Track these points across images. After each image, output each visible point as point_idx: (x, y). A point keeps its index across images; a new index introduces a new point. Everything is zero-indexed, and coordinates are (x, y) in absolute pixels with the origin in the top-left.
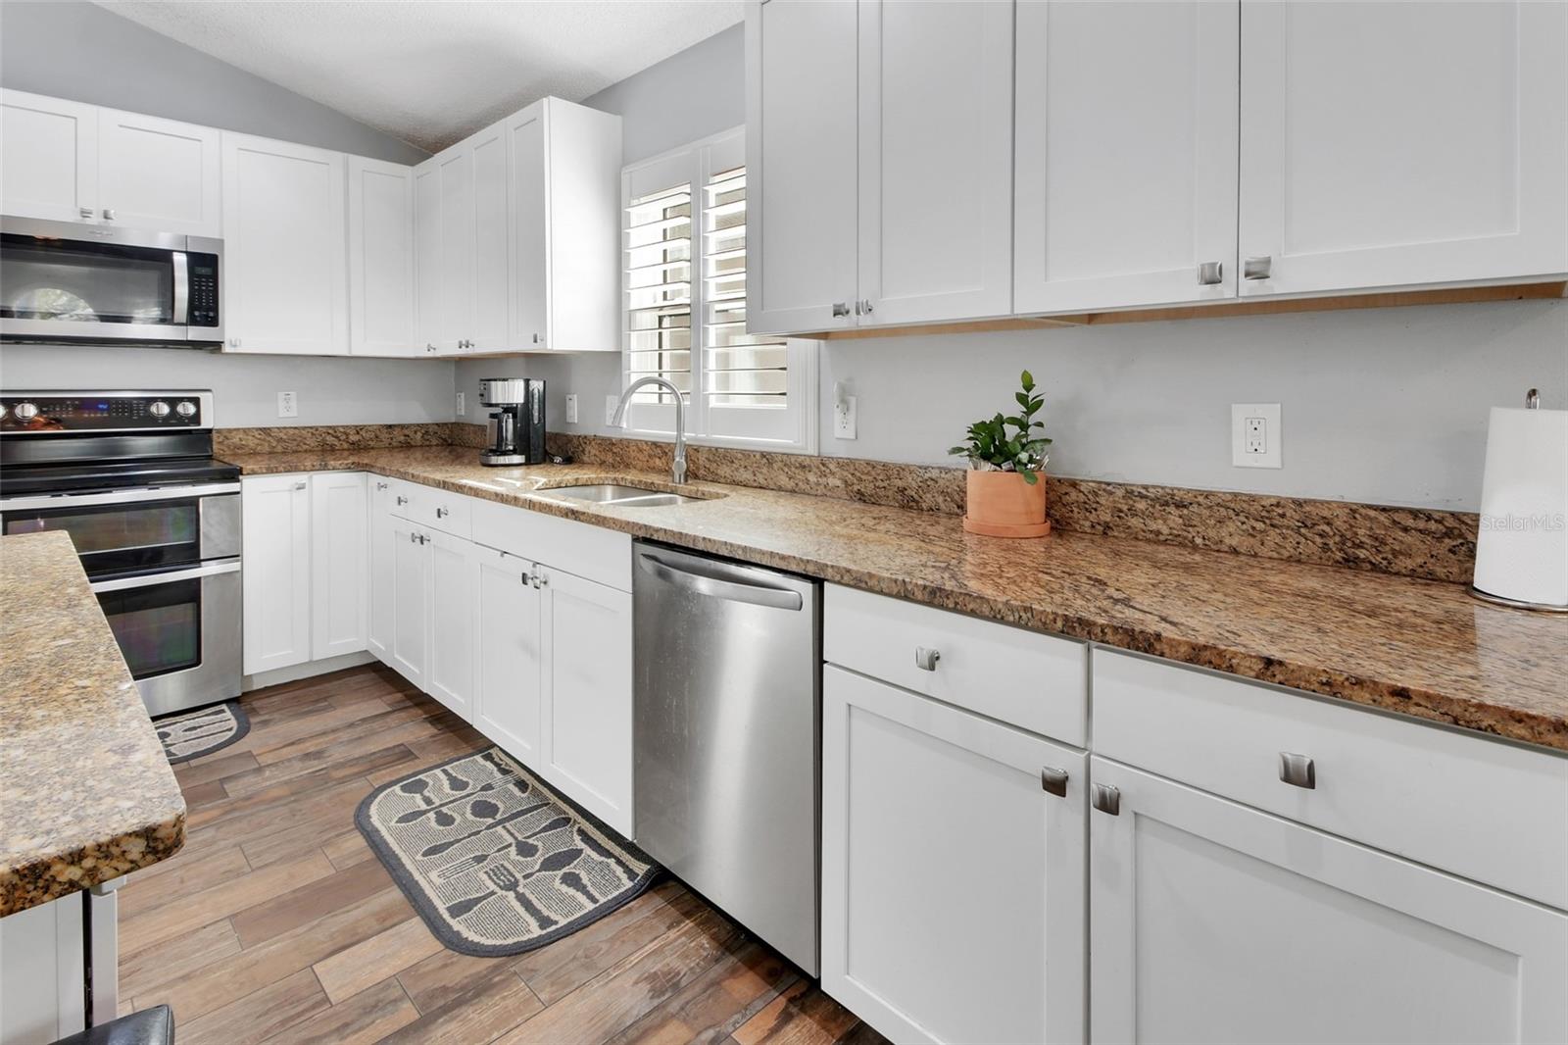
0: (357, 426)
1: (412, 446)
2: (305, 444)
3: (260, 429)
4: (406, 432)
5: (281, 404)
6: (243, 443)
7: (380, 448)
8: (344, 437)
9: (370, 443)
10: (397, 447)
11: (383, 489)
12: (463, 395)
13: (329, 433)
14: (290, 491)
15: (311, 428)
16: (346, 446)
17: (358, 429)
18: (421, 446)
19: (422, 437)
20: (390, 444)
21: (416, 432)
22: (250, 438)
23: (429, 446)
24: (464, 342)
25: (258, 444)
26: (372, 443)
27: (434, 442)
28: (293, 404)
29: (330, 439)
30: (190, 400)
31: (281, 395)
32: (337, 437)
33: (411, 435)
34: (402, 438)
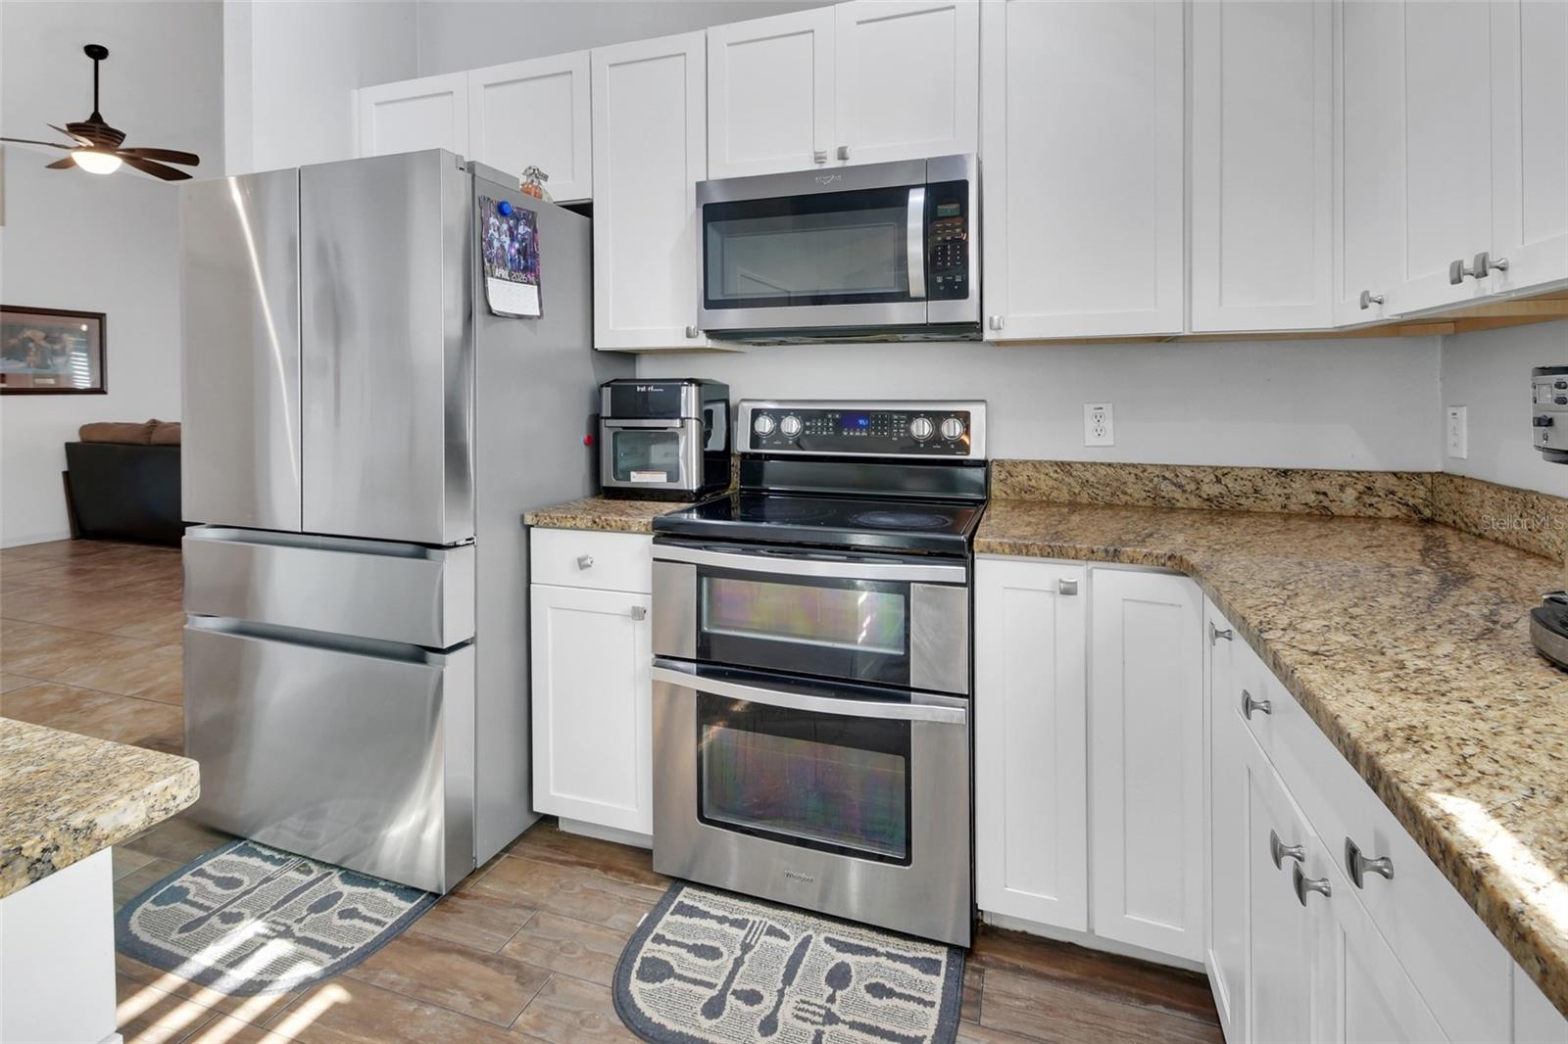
0: (1217, 468)
1: (1333, 517)
2: (1125, 493)
3: (1056, 463)
4: (1321, 486)
5: (1090, 424)
6: (1033, 483)
7: (1262, 514)
8: (1193, 486)
9: (1242, 501)
10: (1298, 515)
11: (1220, 640)
12: (1463, 412)
13: (1165, 478)
14: (1053, 592)
15: (1134, 466)
16: (1195, 503)
17: (1220, 474)
18: (1356, 517)
19: (1358, 499)
20: (1284, 507)
21: (1342, 488)
22: (1043, 477)
23: (1375, 520)
24: (1469, 265)
25: (1053, 488)
26: (1246, 503)
27: (1388, 511)
28: (1108, 424)
29: (1167, 489)
30: (957, 415)
31: (1089, 409)
32: (1180, 486)
33: (1333, 492)
34: (1313, 497)
